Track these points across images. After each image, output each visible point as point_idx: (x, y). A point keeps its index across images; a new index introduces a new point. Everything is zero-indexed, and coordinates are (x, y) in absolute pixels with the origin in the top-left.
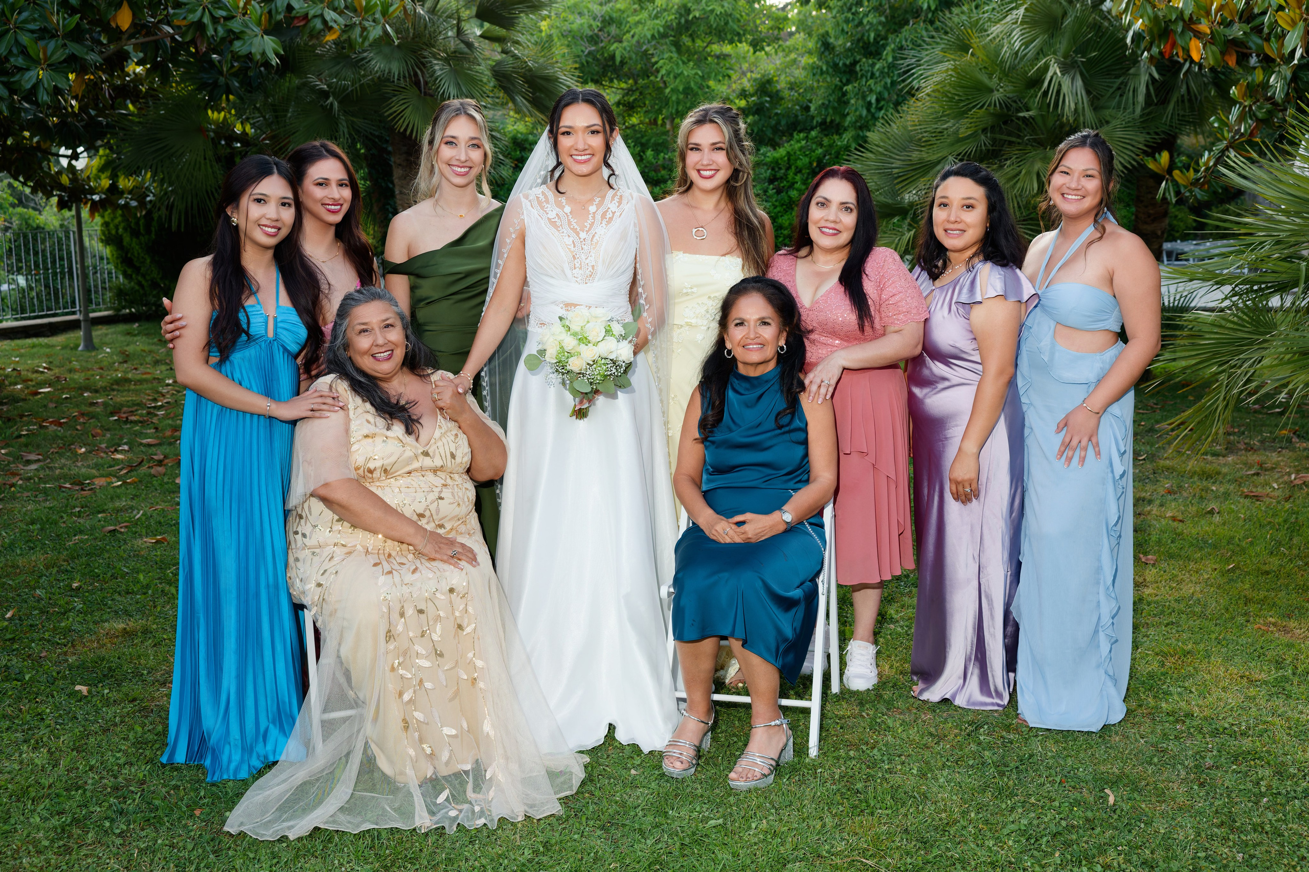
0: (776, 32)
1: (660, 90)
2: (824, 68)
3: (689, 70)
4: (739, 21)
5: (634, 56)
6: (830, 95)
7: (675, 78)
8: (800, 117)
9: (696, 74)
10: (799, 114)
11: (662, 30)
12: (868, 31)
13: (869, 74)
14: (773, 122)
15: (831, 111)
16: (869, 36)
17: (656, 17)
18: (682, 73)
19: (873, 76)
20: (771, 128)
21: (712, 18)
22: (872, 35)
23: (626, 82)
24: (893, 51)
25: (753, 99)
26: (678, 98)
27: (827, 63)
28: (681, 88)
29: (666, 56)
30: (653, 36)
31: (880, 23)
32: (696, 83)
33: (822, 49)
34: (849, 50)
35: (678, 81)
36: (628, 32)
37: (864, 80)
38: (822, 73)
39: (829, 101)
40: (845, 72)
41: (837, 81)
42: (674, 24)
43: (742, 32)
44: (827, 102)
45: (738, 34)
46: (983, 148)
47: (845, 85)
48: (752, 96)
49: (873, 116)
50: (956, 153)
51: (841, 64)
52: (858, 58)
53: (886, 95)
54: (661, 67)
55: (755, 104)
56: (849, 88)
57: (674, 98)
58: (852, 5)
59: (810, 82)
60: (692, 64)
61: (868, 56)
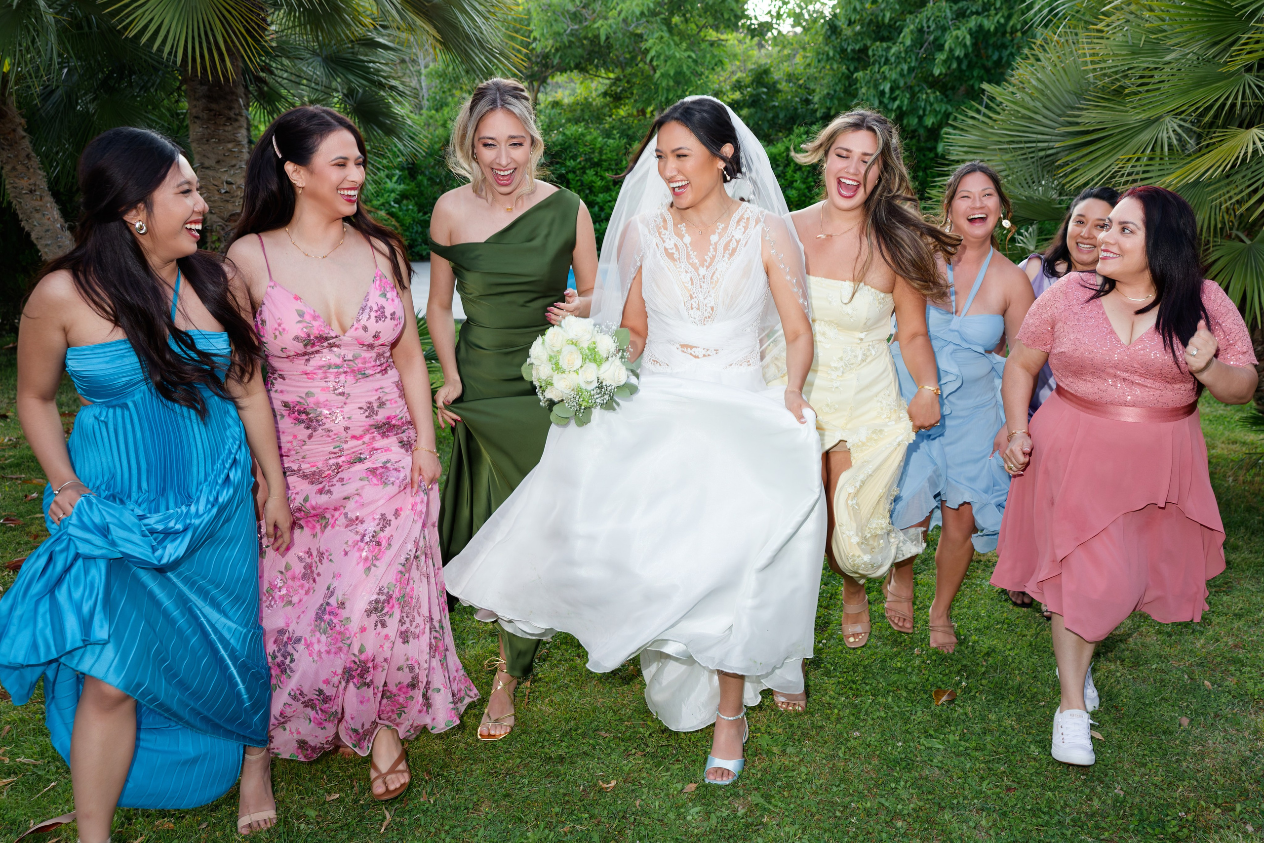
1: (649, 78)
2: (831, 54)
3: (681, 53)
5: (620, 36)
6: (836, 84)
7: (666, 60)
8: (800, 110)
9: (689, 57)
10: (799, 106)
11: (652, 6)
13: (883, 60)
14: (770, 115)
15: (836, 102)
16: (884, 16)
18: (674, 56)
20: (768, 121)
22: (888, 15)
23: (613, 72)
24: (912, 32)
25: (749, 89)
26: (668, 85)
27: (834, 47)
28: (672, 73)
29: (656, 35)
30: (642, 14)
32: (689, 67)
33: (829, 33)
34: (859, 33)
35: (669, 63)
36: (614, 8)
37: (877, 66)
38: (828, 58)
39: (835, 91)
40: (853, 59)
41: (844, 68)
44: (832, 92)
47: (852, 74)
48: (747, 87)
51: (849, 50)
52: (869, 43)
53: (902, 84)
54: (651, 48)
55: (751, 96)
56: (859, 75)
59: (812, 71)
60: (684, 45)
61: (882, 40)
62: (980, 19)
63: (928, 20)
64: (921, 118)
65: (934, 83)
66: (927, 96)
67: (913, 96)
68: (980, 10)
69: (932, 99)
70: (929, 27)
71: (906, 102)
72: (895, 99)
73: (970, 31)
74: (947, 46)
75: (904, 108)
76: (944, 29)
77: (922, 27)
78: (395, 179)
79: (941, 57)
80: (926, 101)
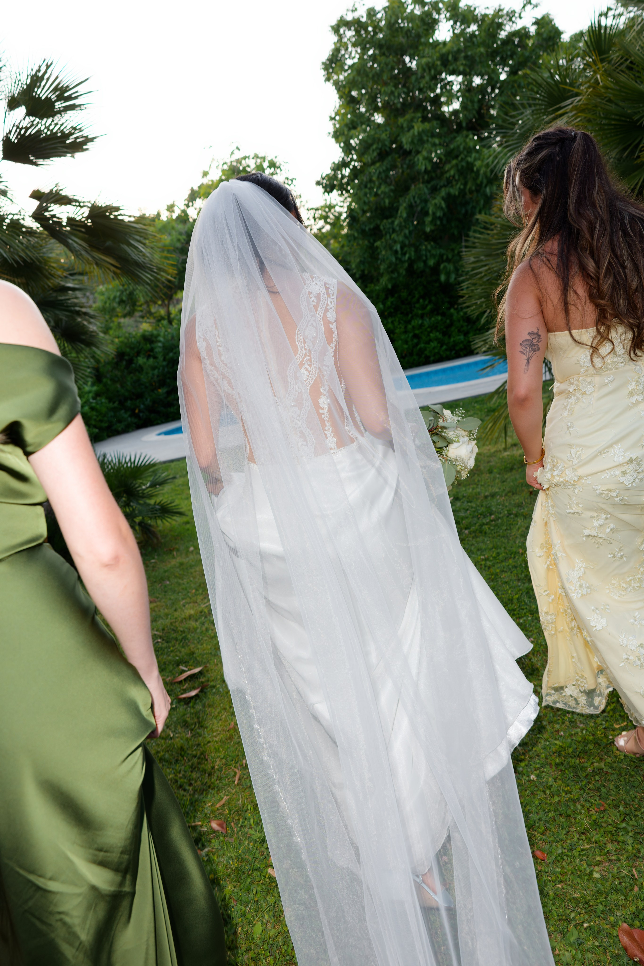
2: (356, 234)
12: (383, 199)
13: (391, 231)
16: (384, 202)
19: (394, 231)
22: (387, 201)
24: (405, 208)
27: (357, 231)
31: (391, 190)
34: (371, 217)
37: (388, 236)
39: (365, 258)
40: (371, 235)
41: (367, 242)
47: (373, 244)
49: (400, 260)
51: (367, 229)
52: (379, 222)
53: (407, 242)
56: (378, 244)
58: (367, 183)
59: (346, 249)
61: (387, 218)
62: (447, 189)
63: (414, 197)
64: (425, 262)
65: (428, 237)
66: (426, 246)
67: (417, 250)
68: (446, 183)
69: (429, 247)
70: (415, 202)
71: (413, 254)
72: (404, 254)
73: (443, 198)
74: (430, 212)
75: (413, 258)
76: (426, 201)
77: (411, 203)
78: (89, 383)
79: (428, 219)
80: (426, 249)
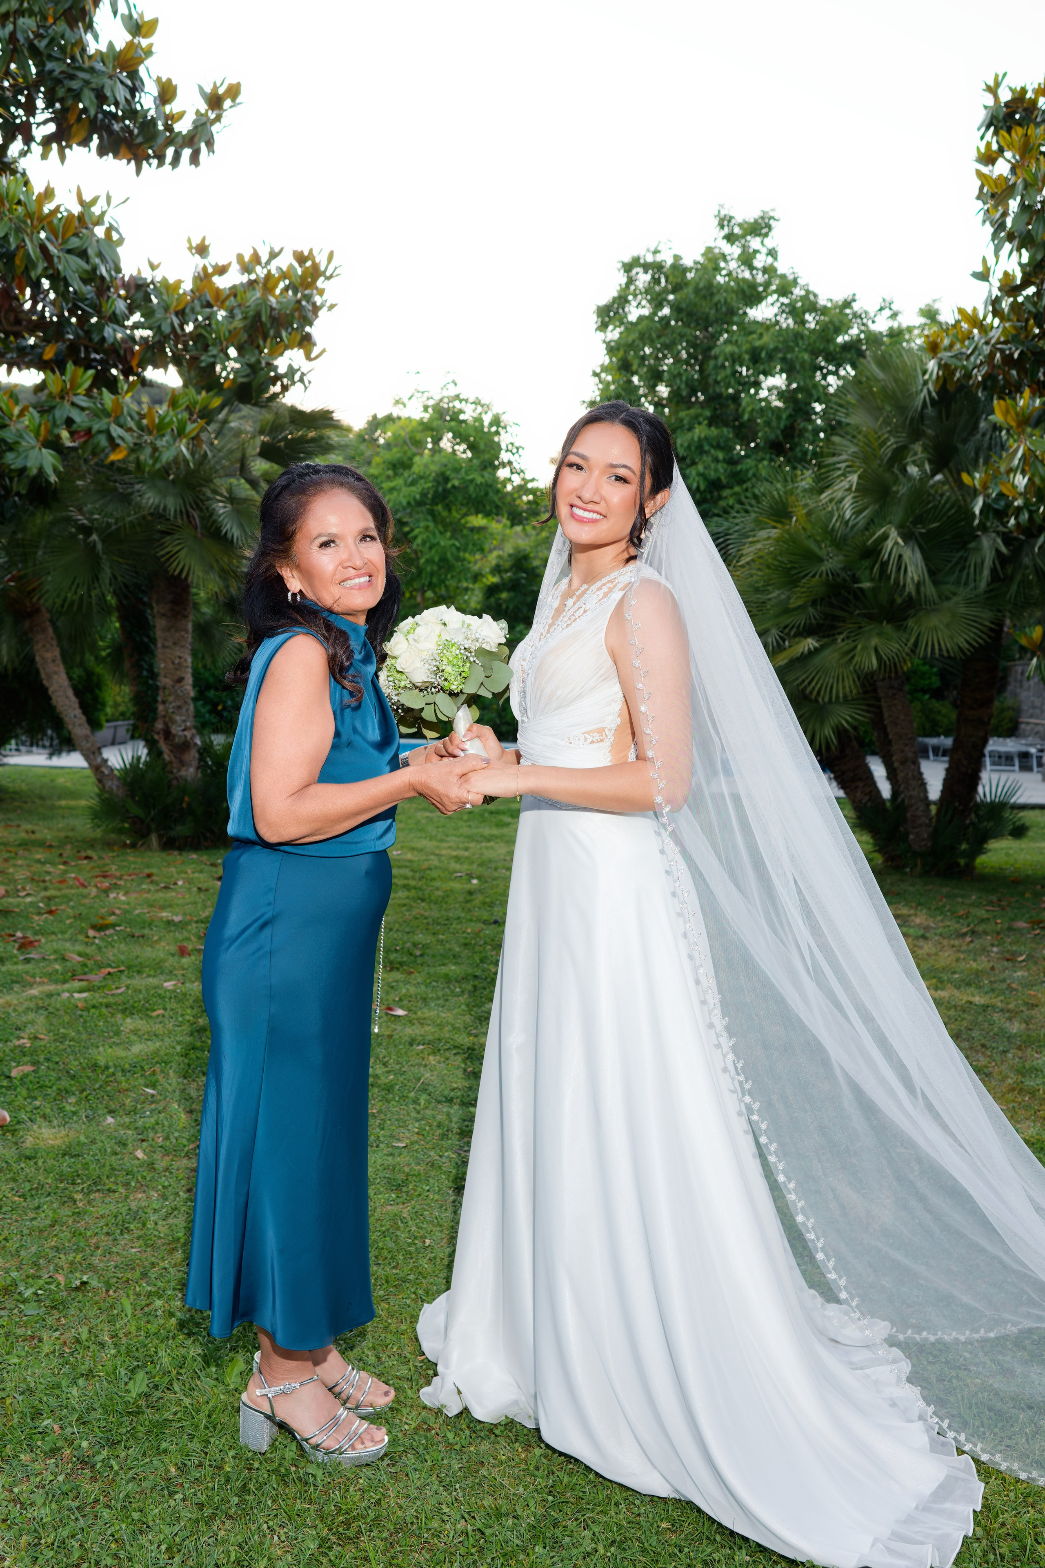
0: (534, 506)
3: (445, 541)
4: (498, 491)
7: (431, 548)
11: (417, 497)
17: (413, 483)
18: (438, 544)
21: (471, 489)
25: (509, 574)
28: (437, 559)
32: (452, 555)
42: (431, 492)
43: (500, 504)
45: (497, 507)
46: (814, 621)
48: (506, 571)
50: (783, 625)
54: (415, 537)
55: (511, 580)
57: (429, 569)
60: (448, 534)
